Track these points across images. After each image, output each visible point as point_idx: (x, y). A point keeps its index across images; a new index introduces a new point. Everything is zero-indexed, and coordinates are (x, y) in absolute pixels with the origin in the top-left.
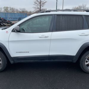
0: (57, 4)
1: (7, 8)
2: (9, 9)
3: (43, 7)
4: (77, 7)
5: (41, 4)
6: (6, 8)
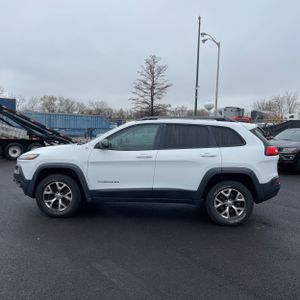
1: (53, 99)
2: (57, 103)
3: (159, 98)
5: (155, 91)
6: (47, 100)
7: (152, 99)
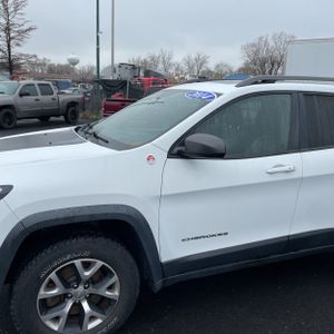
0: (98, 44)
3: (18, 45)
4: (142, 58)
5: (12, 35)
7: (9, 46)
